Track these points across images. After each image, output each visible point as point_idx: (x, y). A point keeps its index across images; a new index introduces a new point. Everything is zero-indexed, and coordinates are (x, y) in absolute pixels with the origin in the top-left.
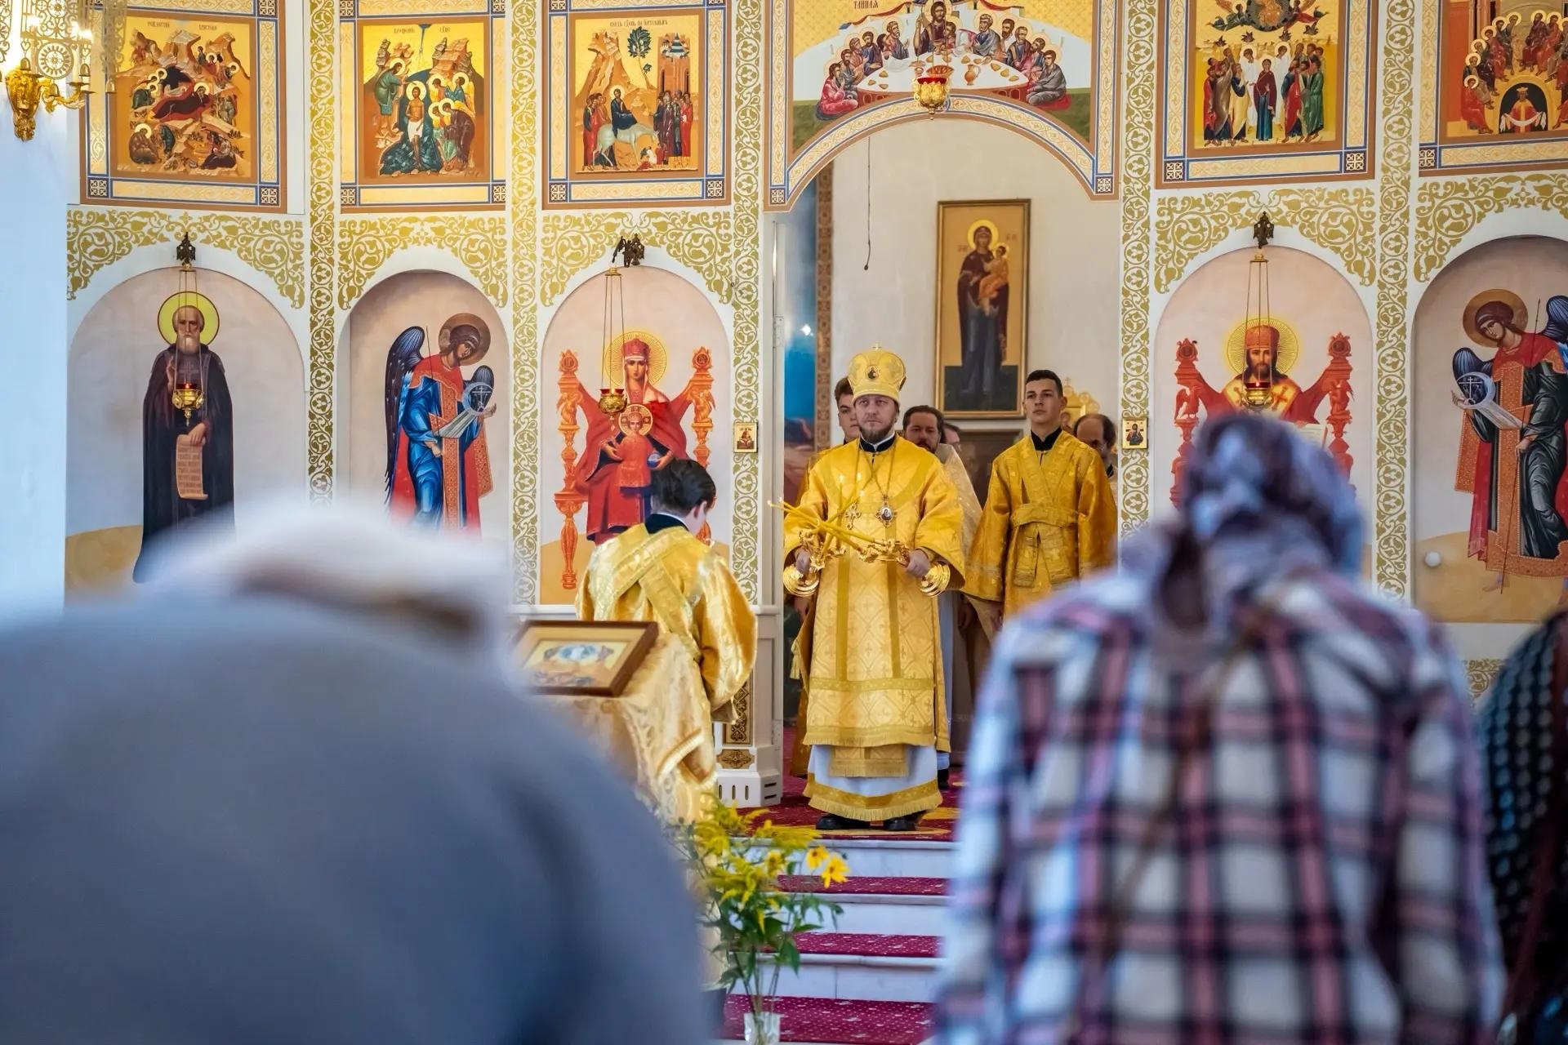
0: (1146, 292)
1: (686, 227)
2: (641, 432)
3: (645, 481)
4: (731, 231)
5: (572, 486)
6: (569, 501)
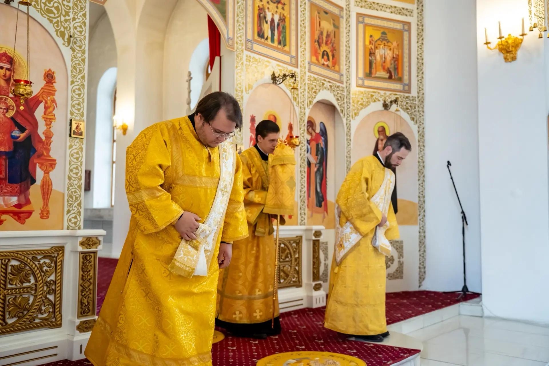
0: (242, 92)
2: (7, 115)
4: (71, 4)
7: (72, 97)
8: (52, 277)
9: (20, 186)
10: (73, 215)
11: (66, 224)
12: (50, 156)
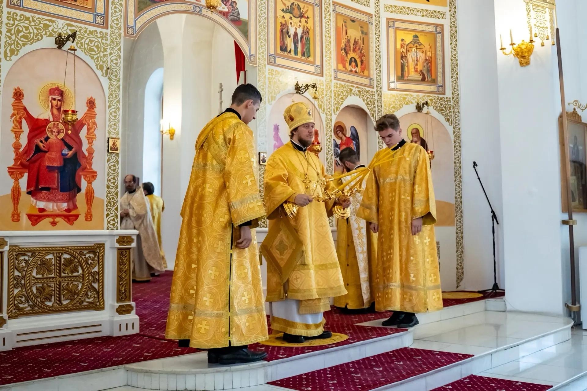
0: (265, 103)
1: (86, 35)
2: (58, 137)
3: (60, 164)
4: (108, 42)
5: (18, 163)
6: (16, 171)
7: (109, 119)
8: (96, 269)
9: (69, 195)
10: (112, 218)
11: (106, 225)
12: (92, 169)
